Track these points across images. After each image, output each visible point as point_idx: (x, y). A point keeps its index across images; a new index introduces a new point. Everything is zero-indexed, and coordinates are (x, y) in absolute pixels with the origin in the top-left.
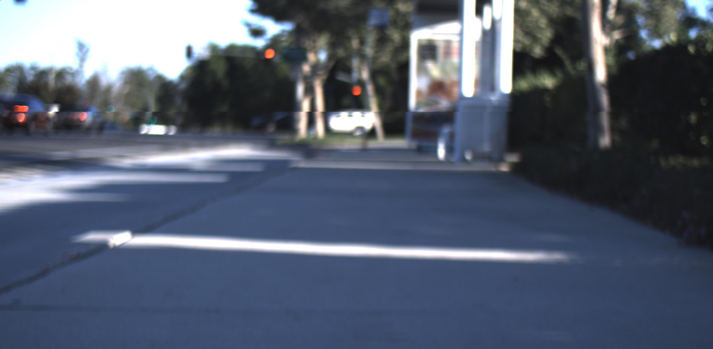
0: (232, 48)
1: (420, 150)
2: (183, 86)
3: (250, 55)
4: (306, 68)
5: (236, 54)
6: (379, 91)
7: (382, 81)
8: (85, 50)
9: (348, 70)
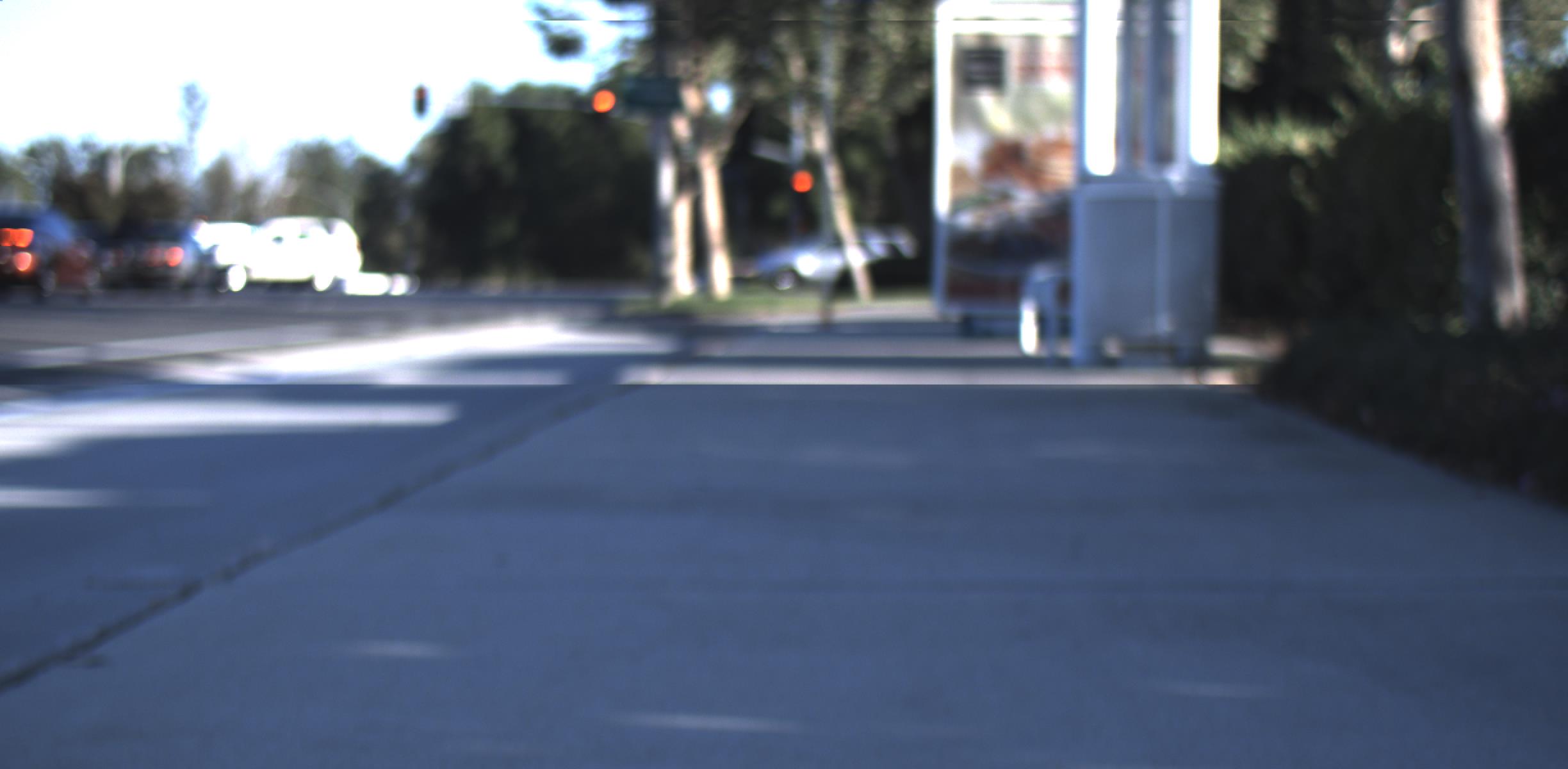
0: (522, 91)
1: (967, 328)
2: (415, 179)
3: (562, 106)
4: (681, 128)
5: (531, 104)
6: (853, 182)
7: (858, 158)
8: (198, 104)
9: (782, 135)
